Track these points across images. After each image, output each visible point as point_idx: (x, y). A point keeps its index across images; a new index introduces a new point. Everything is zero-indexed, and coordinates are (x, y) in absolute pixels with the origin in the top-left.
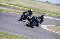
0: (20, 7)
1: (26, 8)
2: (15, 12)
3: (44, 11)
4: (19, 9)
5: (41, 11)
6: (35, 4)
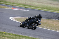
3: (12, 3)
5: (9, 3)
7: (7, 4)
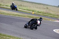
0: (33, 11)
1: (38, 12)
2: (28, 16)
4: (31, 14)
6: (47, 8)
7: (52, 16)
